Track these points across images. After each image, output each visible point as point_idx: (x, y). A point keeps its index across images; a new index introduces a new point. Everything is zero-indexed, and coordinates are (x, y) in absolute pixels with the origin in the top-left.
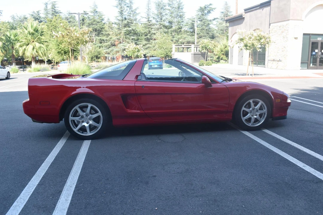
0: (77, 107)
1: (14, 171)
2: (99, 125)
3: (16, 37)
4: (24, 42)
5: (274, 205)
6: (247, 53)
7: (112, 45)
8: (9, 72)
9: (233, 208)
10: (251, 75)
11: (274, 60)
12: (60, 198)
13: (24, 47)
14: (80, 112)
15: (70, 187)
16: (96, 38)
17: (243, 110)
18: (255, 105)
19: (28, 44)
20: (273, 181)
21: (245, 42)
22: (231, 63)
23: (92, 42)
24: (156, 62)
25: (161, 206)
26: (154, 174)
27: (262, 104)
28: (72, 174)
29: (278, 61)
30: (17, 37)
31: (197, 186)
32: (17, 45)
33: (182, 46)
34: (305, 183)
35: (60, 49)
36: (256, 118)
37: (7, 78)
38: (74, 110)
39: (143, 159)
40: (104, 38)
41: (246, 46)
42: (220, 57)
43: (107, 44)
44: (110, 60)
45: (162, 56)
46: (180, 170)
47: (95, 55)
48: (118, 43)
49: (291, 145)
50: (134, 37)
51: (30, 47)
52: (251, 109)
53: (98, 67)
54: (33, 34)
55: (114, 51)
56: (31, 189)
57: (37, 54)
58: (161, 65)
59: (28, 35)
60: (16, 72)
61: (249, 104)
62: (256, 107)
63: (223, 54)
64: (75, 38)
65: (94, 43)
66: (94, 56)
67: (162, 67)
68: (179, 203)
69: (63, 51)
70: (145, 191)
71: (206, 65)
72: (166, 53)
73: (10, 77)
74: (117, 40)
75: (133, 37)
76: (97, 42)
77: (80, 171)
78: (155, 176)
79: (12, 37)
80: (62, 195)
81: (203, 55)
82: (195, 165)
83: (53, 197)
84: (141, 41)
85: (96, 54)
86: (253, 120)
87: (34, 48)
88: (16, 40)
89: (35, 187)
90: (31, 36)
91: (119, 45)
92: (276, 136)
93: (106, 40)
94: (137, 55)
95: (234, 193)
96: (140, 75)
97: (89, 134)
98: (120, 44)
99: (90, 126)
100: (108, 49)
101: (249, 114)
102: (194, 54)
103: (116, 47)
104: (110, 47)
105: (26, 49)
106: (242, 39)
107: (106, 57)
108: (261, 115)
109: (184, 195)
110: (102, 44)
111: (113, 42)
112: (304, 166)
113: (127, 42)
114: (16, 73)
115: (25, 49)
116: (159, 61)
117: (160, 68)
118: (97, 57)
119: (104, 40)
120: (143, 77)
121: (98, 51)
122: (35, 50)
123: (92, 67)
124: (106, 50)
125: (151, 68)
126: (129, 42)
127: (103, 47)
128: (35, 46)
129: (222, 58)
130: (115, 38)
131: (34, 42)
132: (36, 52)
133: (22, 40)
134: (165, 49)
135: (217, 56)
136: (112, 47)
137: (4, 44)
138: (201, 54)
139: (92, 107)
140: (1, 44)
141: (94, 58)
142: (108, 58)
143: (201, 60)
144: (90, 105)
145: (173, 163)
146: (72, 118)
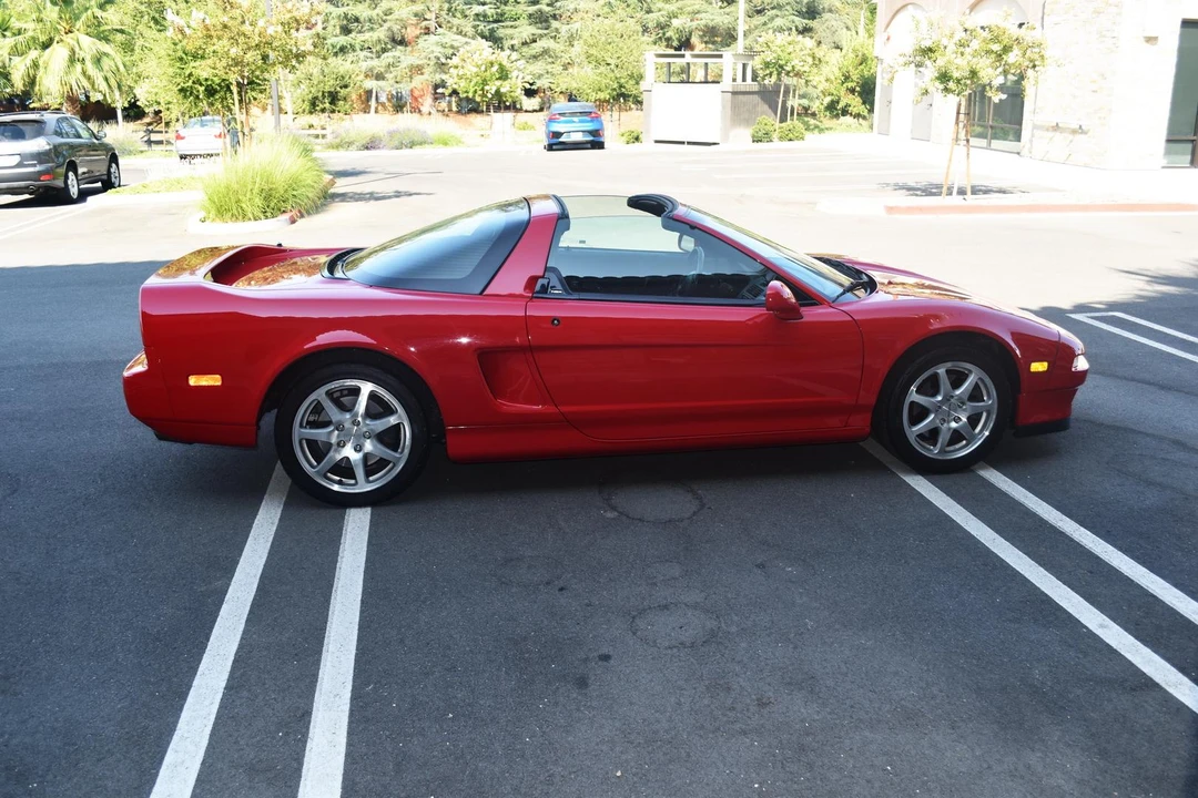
0: (319, 394)
1: (129, 633)
2: (397, 455)
4: (30, 33)
5: (985, 766)
6: (947, 106)
7: (393, 40)
9: (857, 774)
10: (962, 192)
11: (1056, 128)
12: (310, 735)
13: (33, 54)
14: (333, 413)
15: (335, 696)
16: (326, 10)
17: (912, 402)
18: (956, 385)
19: (46, 46)
20: (991, 679)
21: (940, 62)
22: (885, 132)
24: (576, 119)
25: (632, 764)
26: (605, 650)
27: (980, 379)
28: (330, 646)
29: (1074, 132)
31: (746, 693)
33: (683, 56)
34: (1094, 690)
35: (190, 75)
36: (955, 431)
38: (310, 404)
39: (561, 589)
40: (362, 11)
41: (944, 77)
42: (838, 103)
43: (374, 35)
44: (383, 105)
45: (602, 96)
46: (687, 634)
47: (327, 89)
48: (418, 32)
49: (1072, 540)
50: (486, 7)
51: (58, 54)
52: (939, 398)
53: (338, 140)
55: (403, 68)
56: (207, 703)
57: (85, 83)
58: (597, 131)
59: (48, 5)
61: (935, 379)
62: (958, 392)
63: (852, 91)
64: (257, 39)
65: (319, 28)
66: (320, 94)
67: (602, 140)
68: (688, 755)
69: (201, 85)
70: (578, 710)
71: (781, 138)
72: (615, 86)
74: (414, 20)
75: (478, 9)
76: (330, 29)
77: (355, 637)
78: (606, 658)
80: (314, 727)
81: (770, 96)
82: (736, 615)
83: (287, 734)
84: (511, 26)
85: (330, 85)
86: (943, 438)
87: (73, 59)
89: (220, 696)
90: (57, 8)
91: (421, 40)
92: (1022, 500)
93: (370, 20)
95: (861, 721)
96: (543, 277)
97: (363, 486)
98: (426, 37)
99: (366, 457)
100: (379, 57)
101: (932, 416)
102: (734, 93)
103: (409, 49)
104: (384, 50)
105: (41, 63)
106: (930, 50)
107: (369, 93)
108: (973, 420)
109: (702, 727)
110: (353, 35)
111: (396, 28)
112: (1102, 626)
113: (455, 29)
115: (35, 65)
116: (588, 118)
117: (597, 145)
118: (334, 98)
119: (362, 19)
120: (555, 281)
121: (336, 71)
122: (79, 66)
123: (317, 136)
124: (370, 63)
125: (556, 144)
126: (465, 30)
127: (358, 47)
128: (77, 50)
129: (848, 105)
130: (404, 12)
131: (71, 32)
132: (84, 73)
133: (24, 26)
134: (612, 67)
135: (828, 99)
136: (393, 47)
138: (761, 93)
139: (373, 394)
141: (322, 103)
142: (377, 98)
143: (761, 118)
144: (367, 388)
145: (664, 607)
146: (303, 432)
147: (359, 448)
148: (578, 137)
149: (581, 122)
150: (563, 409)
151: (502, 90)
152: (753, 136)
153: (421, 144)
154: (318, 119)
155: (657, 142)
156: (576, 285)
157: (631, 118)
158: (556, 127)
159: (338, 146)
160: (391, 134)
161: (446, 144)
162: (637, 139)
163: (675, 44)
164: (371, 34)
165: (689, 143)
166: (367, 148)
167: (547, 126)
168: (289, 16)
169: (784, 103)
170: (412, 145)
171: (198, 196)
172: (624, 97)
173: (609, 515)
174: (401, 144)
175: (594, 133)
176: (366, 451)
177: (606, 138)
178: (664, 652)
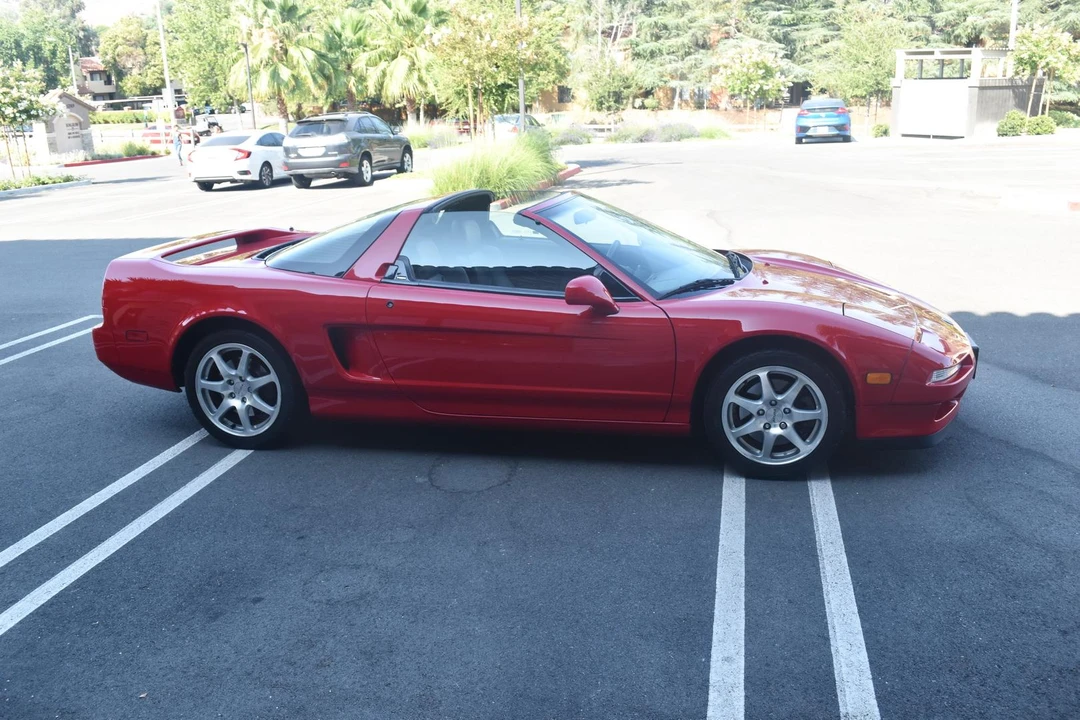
0: (213, 354)
3: (361, 33)
4: (381, 49)
7: (697, 45)
13: (383, 65)
14: (224, 369)
16: (640, 21)
17: (731, 404)
19: (395, 57)
23: (626, 36)
24: (823, 114)
25: (164, 690)
26: (265, 594)
27: (806, 386)
30: (365, 33)
31: (321, 653)
32: (360, 62)
33: (932, 53)
36: (781, 438)
40: (670, 19)
43: (679, 41)
44: (686, 102)
45: (858, 92)
46: (343, 593)
47: (612, 89)
48: (718, 37)
50: (781, 13)
51: (402, 63)
52: (761, 403)
53: (617, 134)
54: (409, 22)
55: (704, 69)
57: (421, 88)
58: (843, 125)
59: (396, 25)
61: (756, 381)
62: (782, 398)
64: (485, 51)
66: (606, 94)
67: (848, 133)
68: (210, 694)
70: (184, 638)
71: (1029, 132)
72: (872, 83)
74: (715, 26)
75: (773, 14)
76: (642, 36)
78: (258, 600)
79: (348, 35)
82: (404, 584)
84: (805, 29)
85: (616, 86)
86: (768, 443)
87: (412, 69)
88: (360, 42)
90: (402, 28)
91: (721, 44)
93: (677, 27)
94: (761, 88)
96: (393, 264)
97: (248, 432)
98: (726, 41)
99: (250, 409)
100: (683, 60)
101: (754, 420)
103: (710, 52)
104: (688, 54)
105: (388, 72)
107: (673, 90)
108: (803, 428)
109: (251, 673)
110: (661, 41)
111: (699, 33)
113: (751, 33)
115: (384, 74)
116: (835, 114)
117: (842, 136)
118: (618, 97)
119: (669, 27)
120: (402, 270)
121: (620, 73)
122: (416, 74)
123: (602, 130)
124: (674, 65)
125: (803, 136)
126: (761, 34)
127: (665, 52)
128: (416, 61)
130: (707, 18)
131: (412, 46)
132: (420, 80)
133: (378, 43)
134: (870, 65)
136: (696, 51)
137: (321, 56)
138: (1013, 87)
139: (252, 356)
140: (311, 56)
141: (608, 101)
142: (681, 95)
143: (1010, 112)
144: (247, 351)
145: (357, 567)
146: (203, 383)
147: (243, 401)
148: (825, 131)
149: (827, 117)
150: (398, 382)
151: (765, 88)
152: (998, 130)
153: (688, 137)
154: (602, 116)
155: (904, 135)
157: (884, 116)
158: (804, 122)
159: (616, 139)
160: (666, 128)
161: (711, 137)
162: (885, 133)
163: (965, 40)
164: (677, 39)
165: (934, 137)
166: (641, 141)
167: (797, 120)
168: (513, 30)
169: (1037, 98)
170: (680, 137)
172: (881, 94)
173: (420, 480)
174: (671, 137)
175: (841, 127)
176: (248, 403)
177: (853, 132)
178: (307, 604)
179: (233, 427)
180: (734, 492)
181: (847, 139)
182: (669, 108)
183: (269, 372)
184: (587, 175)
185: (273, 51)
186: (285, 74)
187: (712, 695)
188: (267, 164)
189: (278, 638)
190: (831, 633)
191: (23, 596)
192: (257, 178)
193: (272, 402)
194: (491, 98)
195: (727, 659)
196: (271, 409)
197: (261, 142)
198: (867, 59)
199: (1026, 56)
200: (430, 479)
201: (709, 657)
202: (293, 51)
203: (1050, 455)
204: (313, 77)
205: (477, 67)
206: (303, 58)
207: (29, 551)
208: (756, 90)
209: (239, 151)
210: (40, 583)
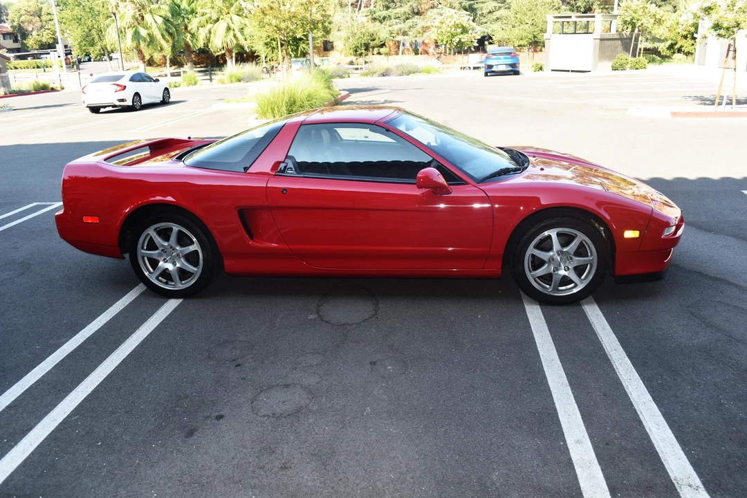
0: (151, 231)
3: (193, 5)
4: (208, 15)
7: (414, 13)
8: (166, 89)
10: (728, 104)
12: (19, 443)
13: (209, 26)
15: (54, 420)
17: (531, 255)
19: (218, 20)
21: (715, 17)
22: (702, 64)
23: (367, 7)
24: (502, 57)
26: (224, 412)
27: (584, 241)
30: (196, 5)
31: (281, 457)
32: (193, 26)
33: (570, 17)
37: (164, 102)
38: (146, 237)
39: (238, 365)
41: (717, 27)
42: (676, 44)
43: (402, 10)
45: (522, 43)
46: (283, 408)
47: (363, 42)
48: (427, 7)
51: (222, 26)
52: (552, 253)
53: (367, 71)
55: (419, 28)
57: (235, 42)
58: (515, 64)
60: (193, 83)
61: (548, 239)
64: (288, 14)
65: (372, 7)
66: (359, 45)
67: (518, 69)
70: (172, 452)
71: (631, 68)
72: (531, 36)
73: (170, 100)
76: (378, 7)
78: (220, 417)
79: (185, 6)
80: (26, 439)
81: (628, 44)
82: (326, 398)
83: (9, 441)
85: (366, 39)
87: (229, 29)
88: (193, 12)
91: (429, 12)
94: (460, 41)
96: (283, 162)
97: (178, 286)
98: (432, 10)
99: (179, 269)
100: (405, 22)
102: (601, 40)
103: (422, 17)
104: (407, 19)
105: (212, 31)
107: (399, 42)
108: (580, 270)
110: (390, 10)
111: (415, 5)
113: (448, 5)
114: (193, 85)
115: (210, 32)
116: (509, 57)
117: (514, 71)
118: (367, 47)
119: (395, 1)
120: (290, 165)
121: (368, 31)
122: (231, 33)
123: (357, 69)
124: (399, 26)
125: (490, 72)
126: (454, 5)
127: (393, 17)
128: (231, 24)
129: (682, 46)
131: (229, 13)
132: (234, 36)
133: (206, 11)
134: (529, 25)
135: (669, 42)
136: (413, 16)
137: (166, 20)
138: (621, 39)
139: (180, 232)
140: (160, 20)
141: (361, 50)
142: (403, 44)
143: (618, 55)
144: (176, 228)
145: (287, 386)
146: (143, 252)
147: (174, 264)
148: (503, 68)
149: (504, 59)
150: (291, 247)
151: (462, 40)
152: (613, 67)
153: (414, 73)
154: (357, 60)
155: (552, 70)
156: (303, 167)
157: (539, 57)
158: (490, 62)
159: (367, 74)
160: (398, 67)
161: (428, 72)
162: (541, 69)
163: (582, 10)
164: (400, 9)
165: (572, 71)
166: (384, 75)
167: (485, 61)
169: (636, 45)
170: (409, 73)
171: (254, 105)
172: (536, 44)
173: (312, 317)
174: (403, 73)
175: (513, 65)
176: (178, 265)
177: (521, 69)
178: (258, 418)
179: (166, 283)
180: (535, 315)
181: (517, 73)
182: (397, 54)
183: (192, 243)
184: (354, 97)
185: (134, 17)
186: (143, 32)
187: (579, 471)
188: (137, 94)
189: (244, 447)
190: (640, 416)
191: (36, 424)
192: (131, 104)
193: (196, 264)
194: (289, 47)
195: (578, 442)
196: (196, 269)
197: (132, 79)
198: (527, 21)
199: (629, 19)
200: (319, 316)
201: (565, 441)
202: (148, 18)
203: (731, 280)
204: (163, 35)
205: (283, 25)
206: (154, 23)
207: (31, 386)
208: (457, 41)
209: (118, 85)
210: (46, 413)
